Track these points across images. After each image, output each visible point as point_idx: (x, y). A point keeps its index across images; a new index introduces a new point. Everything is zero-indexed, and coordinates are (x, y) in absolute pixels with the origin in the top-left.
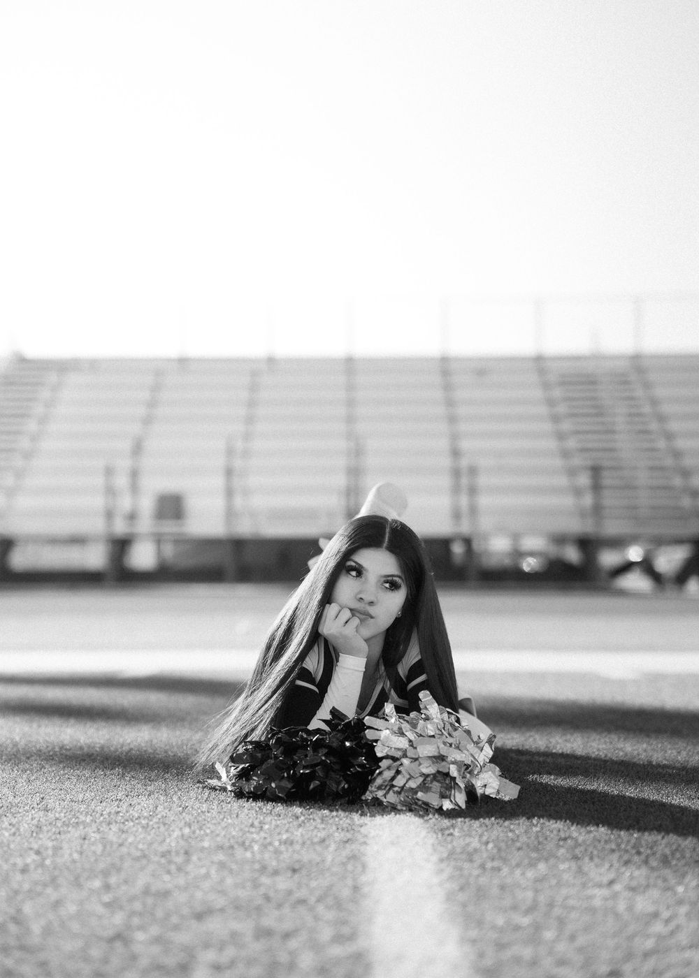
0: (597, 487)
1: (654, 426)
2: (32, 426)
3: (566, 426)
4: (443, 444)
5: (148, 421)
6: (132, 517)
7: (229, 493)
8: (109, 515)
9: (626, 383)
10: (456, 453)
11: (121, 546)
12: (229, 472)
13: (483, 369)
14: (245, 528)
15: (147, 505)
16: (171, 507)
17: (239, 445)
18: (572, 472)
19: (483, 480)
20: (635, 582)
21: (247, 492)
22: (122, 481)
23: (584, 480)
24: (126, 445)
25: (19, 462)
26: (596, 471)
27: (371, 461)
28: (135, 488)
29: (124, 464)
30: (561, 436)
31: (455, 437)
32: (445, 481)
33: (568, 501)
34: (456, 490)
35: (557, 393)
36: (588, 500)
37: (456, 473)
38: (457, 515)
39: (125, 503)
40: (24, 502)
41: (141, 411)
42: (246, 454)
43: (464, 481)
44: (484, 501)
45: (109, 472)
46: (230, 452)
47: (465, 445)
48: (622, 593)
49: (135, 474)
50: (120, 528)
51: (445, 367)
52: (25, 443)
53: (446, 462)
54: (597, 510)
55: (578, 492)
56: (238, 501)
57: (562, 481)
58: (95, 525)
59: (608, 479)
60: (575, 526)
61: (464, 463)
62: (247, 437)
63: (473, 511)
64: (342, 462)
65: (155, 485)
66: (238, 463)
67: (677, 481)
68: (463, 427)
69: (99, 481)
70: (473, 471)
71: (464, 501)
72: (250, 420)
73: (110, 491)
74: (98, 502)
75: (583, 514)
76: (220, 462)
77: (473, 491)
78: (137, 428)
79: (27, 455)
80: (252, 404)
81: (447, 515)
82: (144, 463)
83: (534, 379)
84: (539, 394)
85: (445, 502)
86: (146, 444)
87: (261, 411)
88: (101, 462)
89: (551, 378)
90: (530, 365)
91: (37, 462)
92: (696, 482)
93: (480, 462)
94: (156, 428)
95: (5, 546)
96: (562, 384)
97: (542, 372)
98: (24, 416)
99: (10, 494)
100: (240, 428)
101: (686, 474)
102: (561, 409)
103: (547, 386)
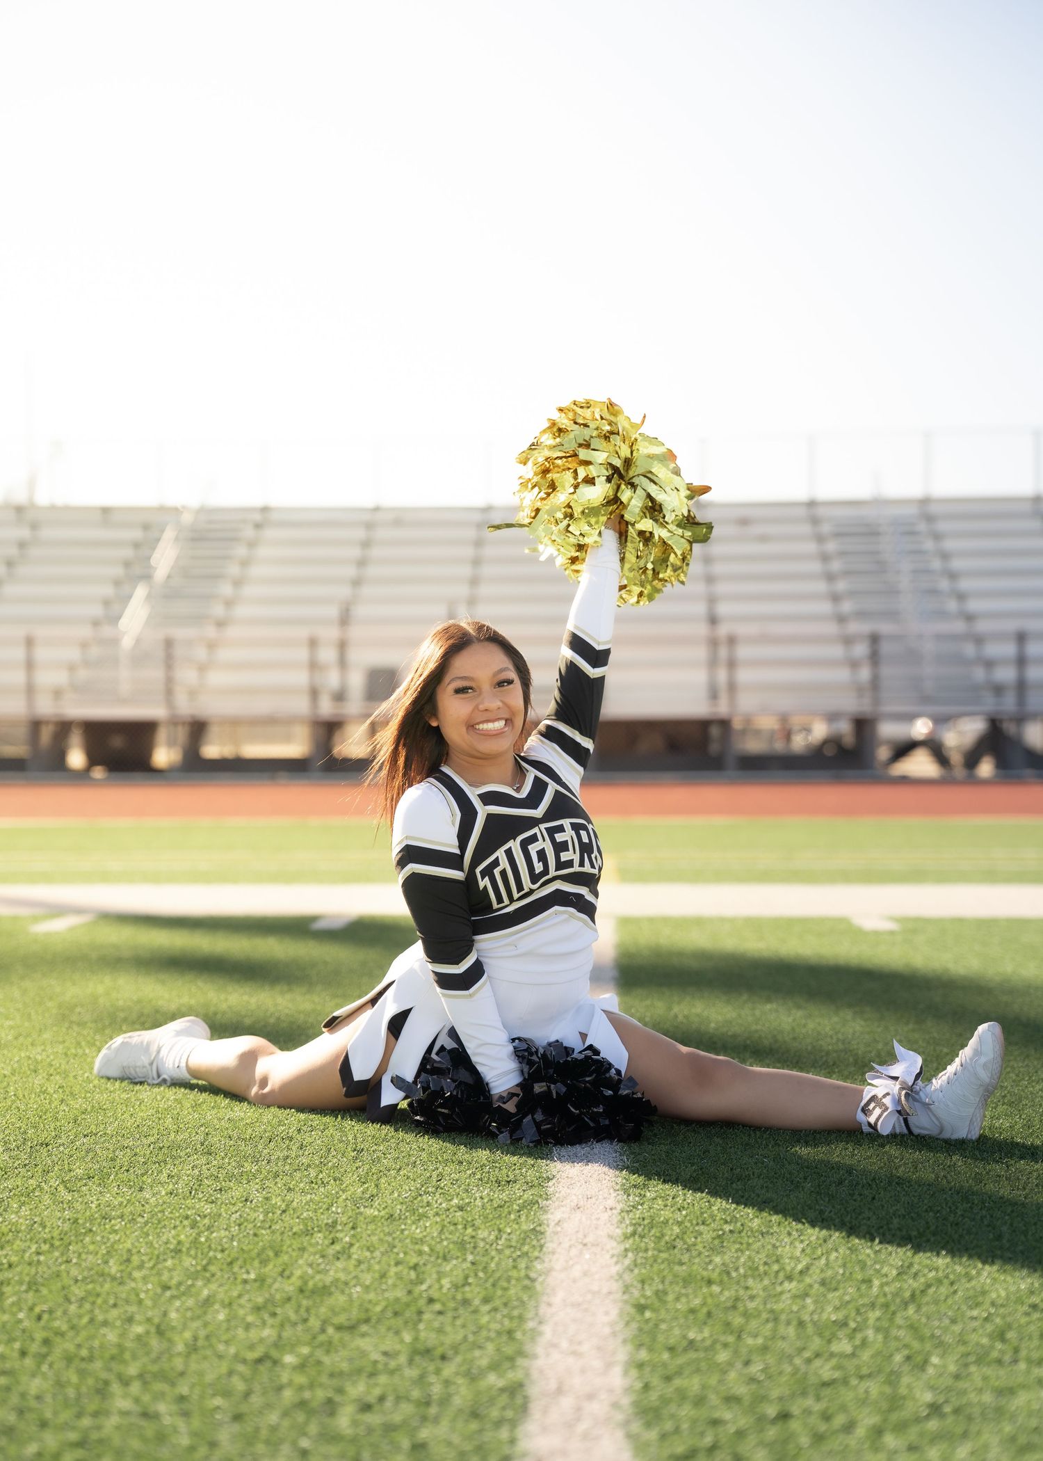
0: (875, 658)
2: (226, 589)
3: (841, 586)
4: (700, 609)
5: (357, 583)
6: (340, 696)
8: (314, 693)
9: (912, 533)
10: (713, 620)
11: (329, 729)
15: (356, 682)
18: (848, 641)
19: (743, 652)
20: (920, 765)
22: (328, 655)
23: (861, 650)
24: (333, 612)
25: (210, 632)
26: (876, 638)
28: (343, 663)
29: (331, 633)
30: (835, 598)
31: (712, 600)
32: (701, 653)
33: (843, 675)
34: (713, 663)
35: (831, 546)
36: (865, 674)
37: (713, 643)
38: (714, 695)
39: (332, 679)
40: (216, 678)
41: (351, 571)
43: (723, 652)
44: (744, 676)
45: (313, 643)
47: (723, 609)
48: (905, 780)
49: (342, 646)
50: (326, 709)
52: (218, 610)
53: (702, 629)
54: (875, 684)
55: (854, 664)
57: (837, 651)
58: (301, 706)
59: (886, 648)
60: (852, 704)
61: (723, 630)
62: (470, 602)
63: (732, 687)
65: (365, 657)
67: (969, 650)
68: (721, 588)
69: (303, 654)
70: (733, 640)
71: (722, 676)
72: (474, 581)
73: (314, 666)
74: (301, 678)
75: (860, 690)
77: (732, 664)
78: (345, 591)
79: (221, 624)
80: (477, 562)
81: (702, 693)
82: (356, 632)
83: (806, 529)
84: (811, 547)
85: (699, 677)
86: (360, 611)
87: (487, 570)
88: (303, 632)
89: (826, 528)
90: (802, 512)
91: (232, 632)
92: (994, 650)
93: (741, 630)
94: (366, 591)
95: (198, 729)
96: (838, 535)
97: (815, 521)
98: (216, 577)
99: (202, 668)
100: (463, 590)
101: (979, 640)
102: (836, 566)
103: (820, 539)
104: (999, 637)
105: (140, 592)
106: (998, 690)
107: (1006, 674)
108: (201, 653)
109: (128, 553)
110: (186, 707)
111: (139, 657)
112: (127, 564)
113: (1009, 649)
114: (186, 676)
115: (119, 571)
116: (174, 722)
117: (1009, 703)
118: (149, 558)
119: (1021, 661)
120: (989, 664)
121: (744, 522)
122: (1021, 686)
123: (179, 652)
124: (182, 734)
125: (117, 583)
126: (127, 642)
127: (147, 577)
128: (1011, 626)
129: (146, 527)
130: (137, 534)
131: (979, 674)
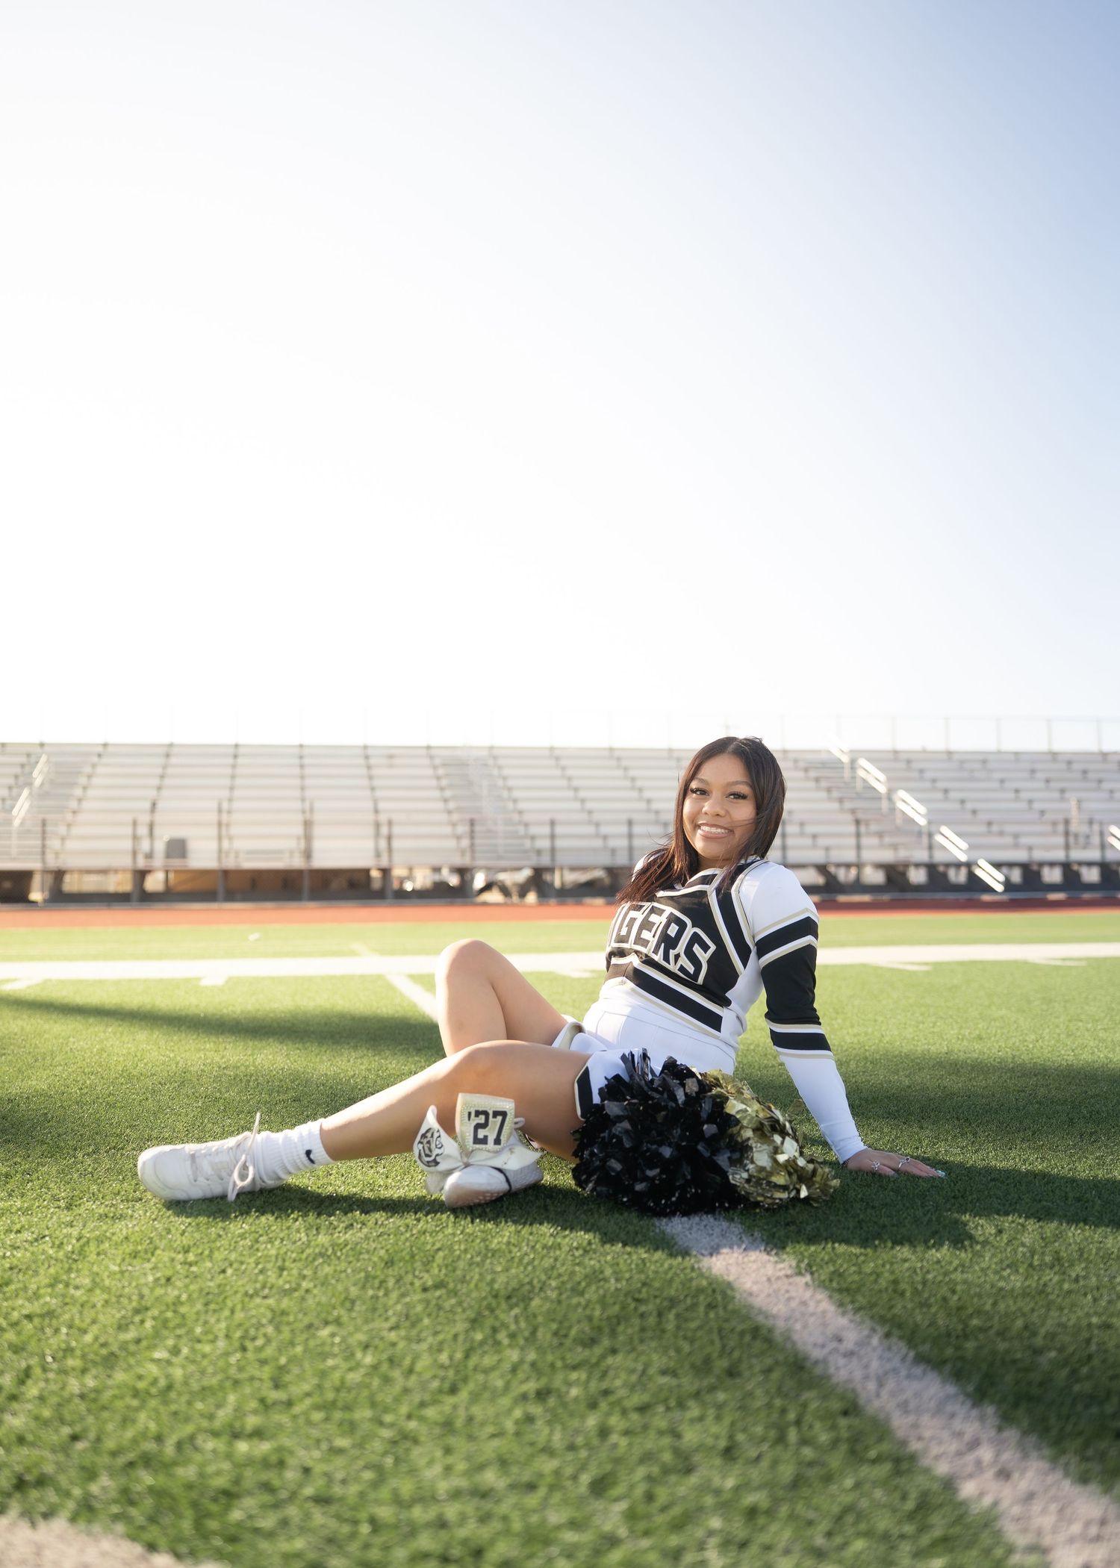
0: (472, 835)
1: (505, 794)
2: (78, 792)
3: (448, 793)
4: (370, 805)
5: (159, 788)
6: (149, 856)
7: (220, 838)
8: (135, 853)
9: (486, 765)
10: (376, 811)
11: (142, 875)
12: (220, 824)
13: (391, 755)
14: (230, 864)
15: (160, 847)
16: (178, 848)
17: (225, 805)
18: (454, 824)
19: (396, 830)
21: (230, 838)
22: (143, 831)
23: (463, 829)
24: (147, 805)
25: (69, 817)
26: (472, 823)
27: (317, 817)
28: (151, 835)
29: (144, 818)
31: (376, 801)
32: (371, 830)
33: (452, 843)
34: (378, 836)
35: (441, 771)
37: (378, 825)
38: (378, 855)
39: (145, 845)
40: (70, 845)
42: (229, 812)
43: (384, 830)
44: (397, 844)
45: (135, 823)
46: (220, 811)
47: (382, 805)
49: (151, 826)
50: (141, 863)
51: (366, 753)
52: (73, 804)
53: (371, 817)
54: (472, 849)
55: (459, 838)
56: (225, 844)
57: (449, 830)
58: (125, 861)
59: (477, 828)
60: (459, 861)
61: (383, 818)
62: (230, 800)
64: (300, 818)
65: (164, 835)
66: (225, 817)
67: (521, 830)
68: (379, 794)
69: (129, 831)
70: (390, 823)
71: (383, 844)
72: (232, 788)
73: (135, 837)
74: (128, 845)
75: (463, 852)
76: (214, 817)
77: (389, 838)
78: (153, 793)
79: (74, 812)
80: (233, 777)
81: (372, 854)
82: (158, 817)
83: (427, 761)
84: (430, 772)
85: (369, 845)
86: (160, 805)
87: (238, 782)
88: (129, 818)
89: (437, 761)
90: (424, 752)
91: (81, 817)
92: (534, 830)
93: (395, 817)
94: (165, 792)
95: (59, 875)
96: (444, 765)
97: (431, 757)
98: (73, 785)
99: (63, 839)
100: (226, 793)
101: (526, 825)
102: (444, 782)
103: (435, 767)
104: (540, 823)
105: (26, 792)
106: (539, 852)
107: (544, 844)
108: (62, 830)
109: (18, 770)
110: (53, 863)
111: (24, 833)
112: (16, 777)
113: (546, 830)
114: (54, 843)
115: (11, 781)
116: (45, 872)
117: (545, 861)
118: (32, 773)
119: (553, 837)
120: (533, 838)
121: (391, 757)
122: (553, 850)
123: (49, 828)
124: (49, 879)
125: (10, 788)
126: (17, 823)
127: (30, 784)
128: (547, 817)
129: (28, 755)
130: (24, 759)
131: (528, 844)
